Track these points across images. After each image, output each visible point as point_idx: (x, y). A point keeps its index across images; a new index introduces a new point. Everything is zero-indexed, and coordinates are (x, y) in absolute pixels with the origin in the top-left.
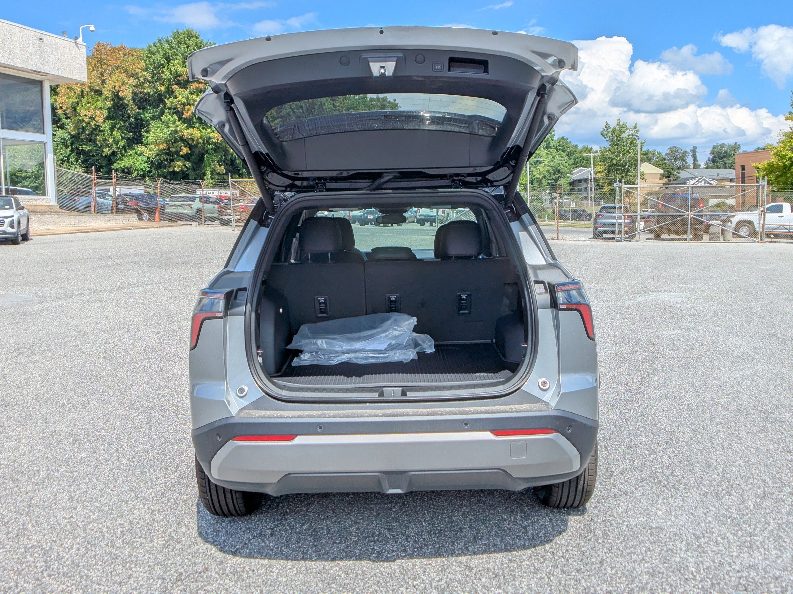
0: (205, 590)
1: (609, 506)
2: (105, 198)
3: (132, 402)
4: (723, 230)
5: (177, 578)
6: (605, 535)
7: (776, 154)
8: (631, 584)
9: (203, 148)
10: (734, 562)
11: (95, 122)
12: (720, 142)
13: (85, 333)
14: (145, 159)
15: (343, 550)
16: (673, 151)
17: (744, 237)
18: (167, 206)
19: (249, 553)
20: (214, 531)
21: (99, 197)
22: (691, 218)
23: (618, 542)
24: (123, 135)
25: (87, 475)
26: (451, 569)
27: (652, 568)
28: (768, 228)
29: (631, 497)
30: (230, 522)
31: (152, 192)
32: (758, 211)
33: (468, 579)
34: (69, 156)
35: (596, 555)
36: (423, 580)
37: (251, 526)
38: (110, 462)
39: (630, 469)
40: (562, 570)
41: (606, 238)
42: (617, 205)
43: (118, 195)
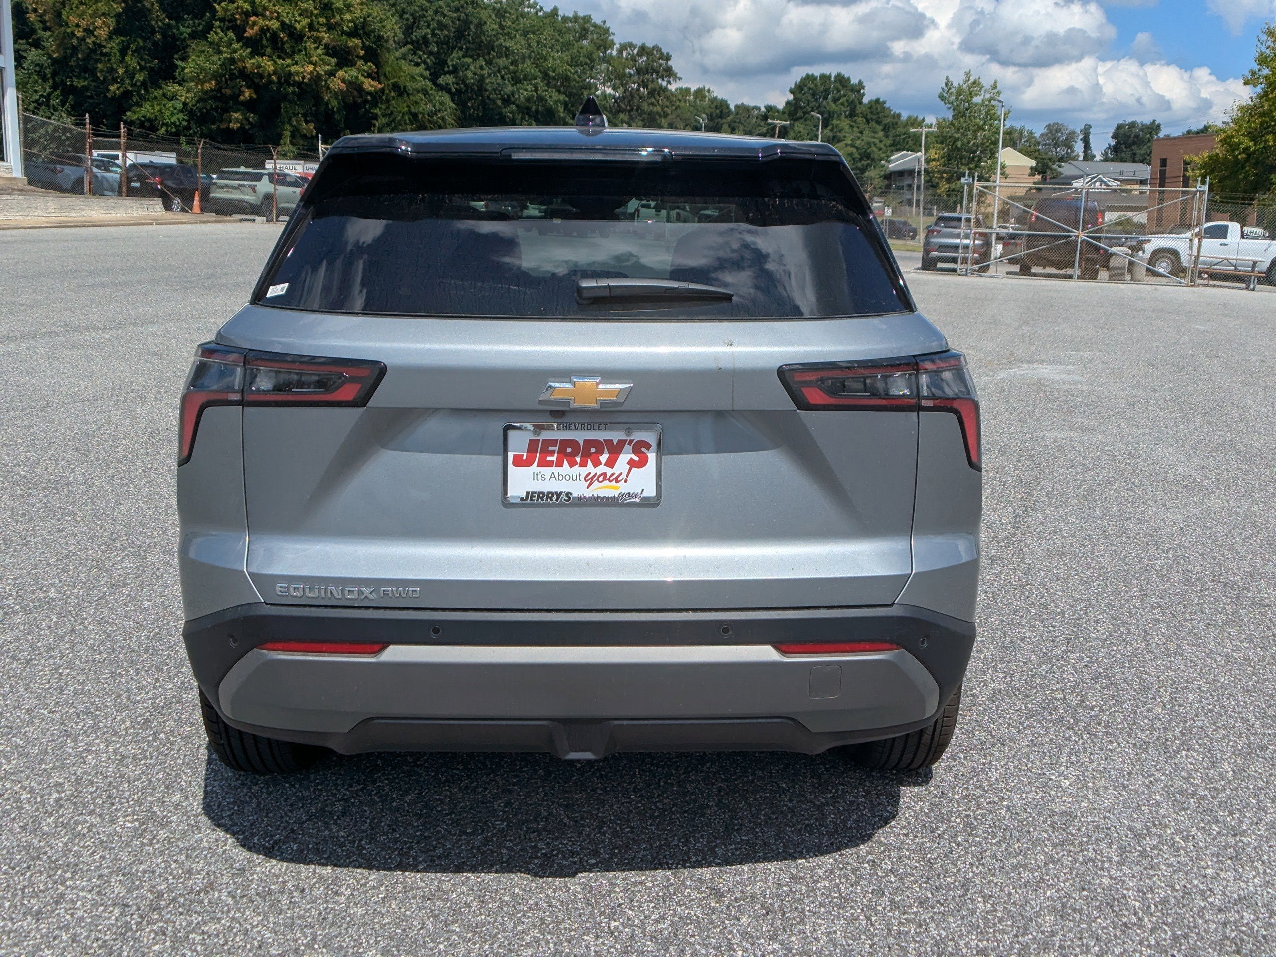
0: (203, 932)
1: (973, 767)
2: (107, 170)
3: (114, 536)
4: (1131, 263)
5: (150, 905)
6: (969, 828)
7: (1224, 141)
8: (1023, 935)
9: (278, 91)
10: (1210, 890)
11: (93, 39)
12: (1129, 120)
13: (48, 404)
14: (180, 106)
15: (478, 849)
16: (1054, 130)
17: (1165, 276)
18: (213, 188)
19: (297, 850)
20: (234, 803)
21: (98, 167)
22: (1082, 241)
23: (994, 841)
24: (143, 63)
25: (9, 677)
26: (683, 894)
27: (1059, 898)
28: (1204, 263)
29: (1011, 749)
30: (267, 783)
31: (189, 161)
32: (1189, 234)
33: (714, 917)
34: (49, 94)
35: (955, 870)
36: (629, 919)
37: (306, 793)
38: (57, 652)
39: (1007, 691)
40: (892, 901)
41: (942, 270)
42: (964, 216)
43: (130, 165)
